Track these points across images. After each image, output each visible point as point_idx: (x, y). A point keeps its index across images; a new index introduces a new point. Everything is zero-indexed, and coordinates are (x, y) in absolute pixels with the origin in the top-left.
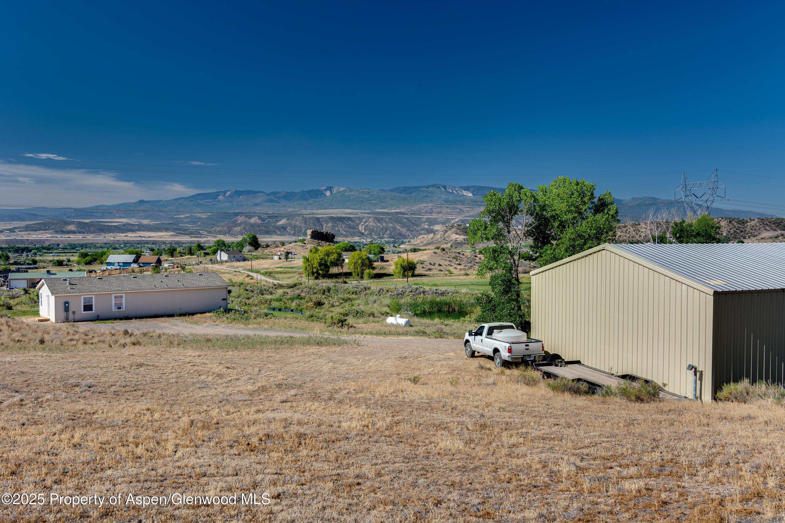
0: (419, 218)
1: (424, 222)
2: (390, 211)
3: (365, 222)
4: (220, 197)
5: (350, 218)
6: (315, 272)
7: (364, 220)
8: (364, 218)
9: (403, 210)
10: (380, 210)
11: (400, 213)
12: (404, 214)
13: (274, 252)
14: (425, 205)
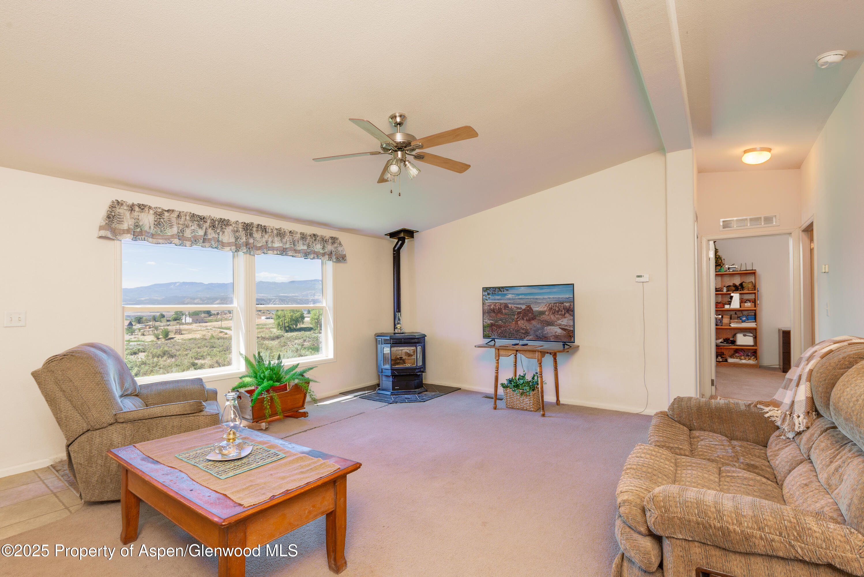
0: (308, 299)
1: (310, 302)
2: (289, 295)
3: (274, 302)
4: (172, 286)
5: (263, 299)
6: (287, 327)
7: (273, 301)
8: (272, 299)
9: (297, 295)
10: (283, 295)
11: (295, 296)
12: (297, 296)
13: (226, 317)
14: (310, 291)
